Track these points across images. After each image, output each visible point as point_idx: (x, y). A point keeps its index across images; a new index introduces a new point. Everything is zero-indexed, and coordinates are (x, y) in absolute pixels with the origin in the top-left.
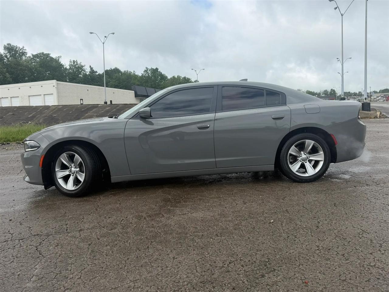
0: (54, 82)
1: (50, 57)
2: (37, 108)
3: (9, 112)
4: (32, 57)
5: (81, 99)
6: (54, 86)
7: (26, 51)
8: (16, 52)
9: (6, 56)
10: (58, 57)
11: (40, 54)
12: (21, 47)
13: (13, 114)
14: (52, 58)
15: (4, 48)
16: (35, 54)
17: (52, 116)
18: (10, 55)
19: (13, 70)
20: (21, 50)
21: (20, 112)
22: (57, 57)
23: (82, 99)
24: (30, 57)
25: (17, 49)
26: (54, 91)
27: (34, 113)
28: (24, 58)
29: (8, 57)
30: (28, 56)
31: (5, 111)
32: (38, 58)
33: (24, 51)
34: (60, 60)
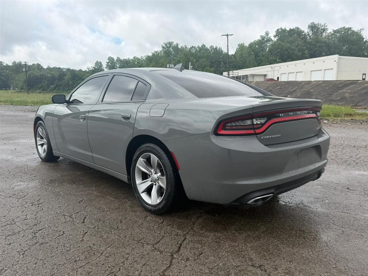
0: (336, 57)
1: (352, 31)
2: (301, 82)
3: (278, 86)
4: (332, 33)
5: (363, 74)
6: (335, 61)
7: (327, 27)
8: (318, 29)
9: (309, 35)
10: (361, 29)
11: (341, 28)
12: (323, 24)
13: (280, 88)
14: (353, 32)
15: (308, 27)
16: (335, 29)
17: (309, 91)
18: (313, 33)
19: (312, 47)
20: (322, 26)
21: (286, 86)
22: (359, 30)
23: (365, 74)
24: (331, 33)
25: (319, 27)
26: (335, 66)
27: (296, 88)
28: (324, 34)
29: (310, 35)
30: (328, 32)
31: (275, 85)
32: (338, 33)
33: (325, 27)
34: (362, 33)
